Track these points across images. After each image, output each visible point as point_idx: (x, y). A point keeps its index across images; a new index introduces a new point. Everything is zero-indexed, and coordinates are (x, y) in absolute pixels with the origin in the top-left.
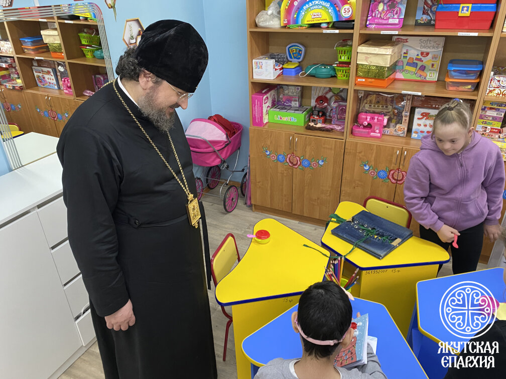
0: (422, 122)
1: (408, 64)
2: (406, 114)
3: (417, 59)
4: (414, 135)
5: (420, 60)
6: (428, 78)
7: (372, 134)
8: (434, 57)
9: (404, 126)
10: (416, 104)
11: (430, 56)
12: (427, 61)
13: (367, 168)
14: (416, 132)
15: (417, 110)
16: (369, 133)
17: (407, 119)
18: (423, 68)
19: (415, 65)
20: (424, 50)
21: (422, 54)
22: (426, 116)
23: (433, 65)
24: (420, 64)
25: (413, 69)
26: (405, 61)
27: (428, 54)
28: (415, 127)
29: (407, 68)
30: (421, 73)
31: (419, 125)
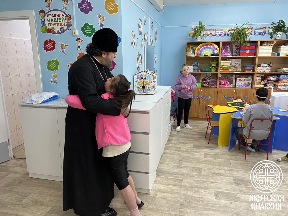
0: (239, 82)
1: (232, 67)
2: (234, 80)
3: (234, 65)
4: (237, 87)
5: (235, 65)
6: (238, 70)
7: (225, 87)
8: (239, 64)
9: (234, 84)
10: (236, 77)
11: (238, 64)
12: (237, 65)
13: (225, 97)
14: (237, 86)
15: (237, 79)
16: (224, 86)
17: (234, 82)
18: (236, 68)
19: (234, 67)
20: (237, 63)
21: (236, 63)
22: (240, 80)
23: (239, 67)
24: (235, 66)
25: (233, 68)
26: (231, 66)
27: (237, 64)
28: (237, 84)
29: (232, 68)
30: (236, 69)
31: (238, 83)
